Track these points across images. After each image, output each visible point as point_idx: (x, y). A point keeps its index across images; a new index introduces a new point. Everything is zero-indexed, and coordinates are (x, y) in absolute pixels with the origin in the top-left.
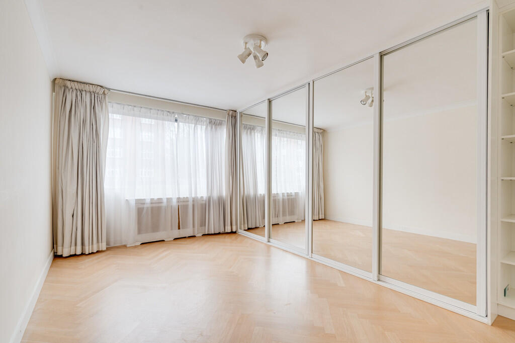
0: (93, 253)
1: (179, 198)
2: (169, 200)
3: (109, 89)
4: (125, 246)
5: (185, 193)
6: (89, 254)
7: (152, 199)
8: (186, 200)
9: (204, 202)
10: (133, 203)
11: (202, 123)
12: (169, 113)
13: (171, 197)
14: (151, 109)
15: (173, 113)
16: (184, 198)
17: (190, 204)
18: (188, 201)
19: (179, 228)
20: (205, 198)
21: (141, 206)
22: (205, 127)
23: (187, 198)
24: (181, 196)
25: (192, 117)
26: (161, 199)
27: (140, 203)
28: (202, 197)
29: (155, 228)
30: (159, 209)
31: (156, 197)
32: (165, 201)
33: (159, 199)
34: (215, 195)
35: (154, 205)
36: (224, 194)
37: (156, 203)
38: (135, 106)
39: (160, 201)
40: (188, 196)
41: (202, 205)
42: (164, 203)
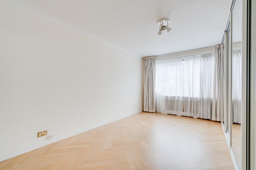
0: (151, 112)
1: (183, 97)
2: (179, 97)
3: (156, 56)
4: (162, 113)
5: (186, 95)
6: (150, 112)
7: (171, 96)
8: (187, 98)
9: (198, 101)
10: (164, 97)
11: (198, 58)
12: (179, 58)
13: (179, 96)
14: (171, 58)
15: (181, 57)
16: (186, 97)
17: (189, 100)
18: (188, 99)
19: (183, 111)
20: (198, 98)
21: (167, 99)
22: (199, 59)
23: (188, 97)
24: (185, 96)
25: (191, 57)
26: (175, 97)
27: (167, 97)
28: (197, 98)
29: (172, 109)
30: (174, 101)
31: (173, 95)
32: (176, 97)
33: (174, 96)
34: (205, 97)
35: (172, 99)
36: (212, 96)
37: (173, 98)
38: (165, 59)
39: (174, 97)
40: (188, 96)
41: (197, 102)
42: (176, 99)
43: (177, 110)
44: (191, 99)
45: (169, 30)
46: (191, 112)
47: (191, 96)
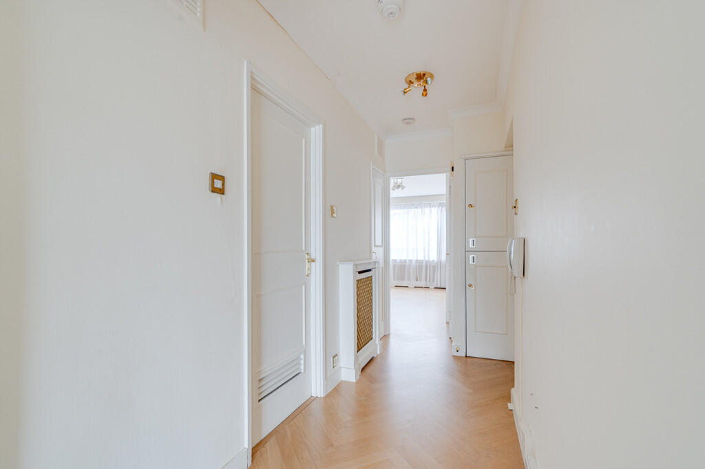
1: (417, 260)
2: (411, 261)
5: (421, 258)
9: (434, 264)
13: (412, 259)
17: (424, 265)
19: (417, 281)
20: (435, 261)
24: (419, 259)
28: (433, 261)
29: (402, 279)
30: (404, 266)
31: (403, 259)
32: (408, 261)
39: (405, 261)
40: (423, 259)
41: (433, 266)
42: (408, 263)
43: (409, 279)
44: (427, 262)
45: (403, 188)
46: (426, 280)
47: (427, 259)
